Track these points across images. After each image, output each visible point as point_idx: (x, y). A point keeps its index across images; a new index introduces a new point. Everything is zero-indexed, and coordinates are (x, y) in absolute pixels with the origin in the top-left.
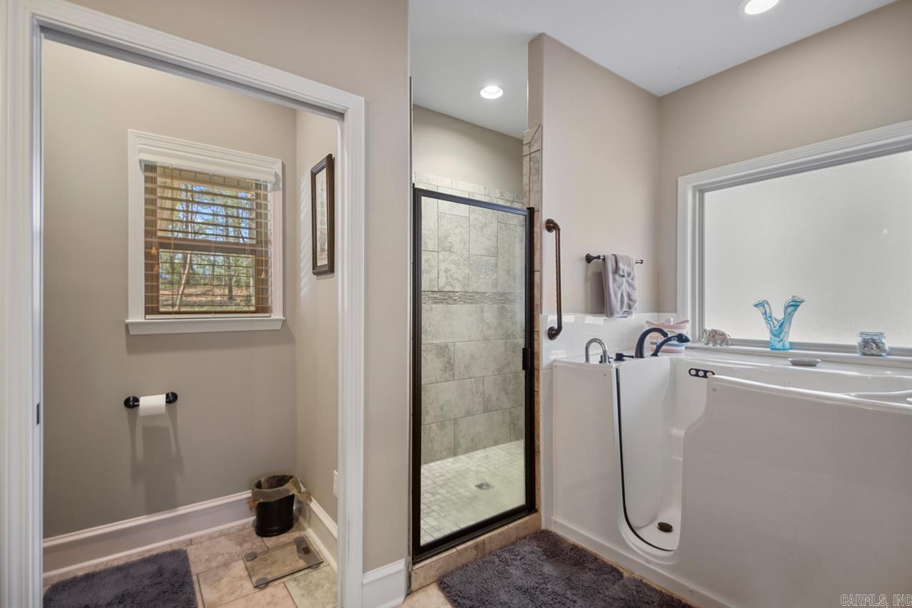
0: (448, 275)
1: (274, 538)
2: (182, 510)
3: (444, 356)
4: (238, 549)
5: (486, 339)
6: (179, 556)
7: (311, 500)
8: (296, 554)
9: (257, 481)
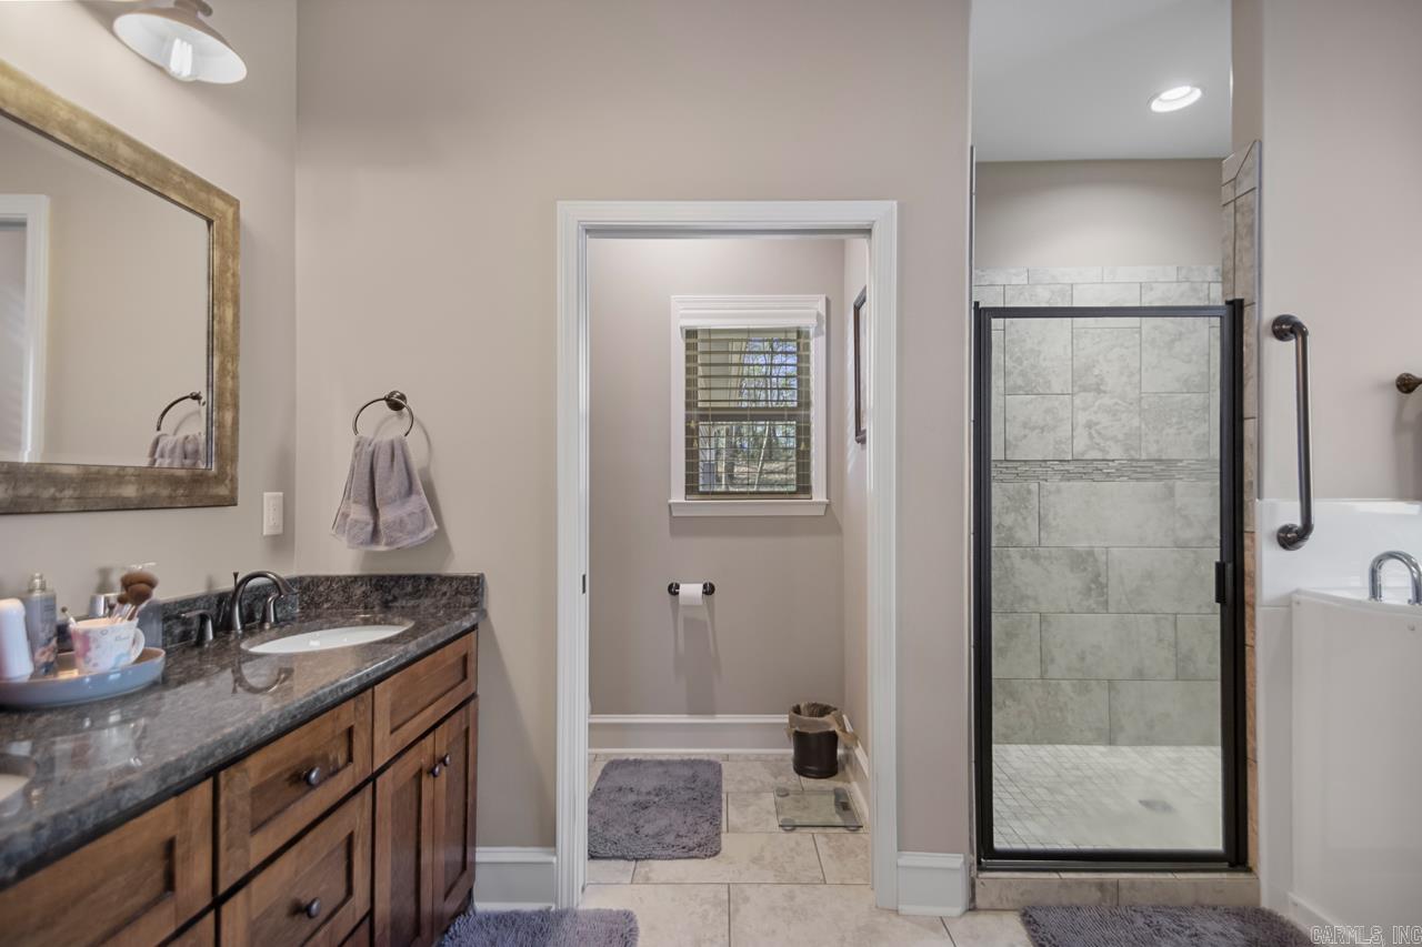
0: (1093, 432)
1: (812, 780)
2: (721, 719)
3: (1085, 569)
4: (772, 780)
5: (1181, 545)
6: (714, 767)
7: (857, 746)
8: (833, 807)
9: (795, 705)
